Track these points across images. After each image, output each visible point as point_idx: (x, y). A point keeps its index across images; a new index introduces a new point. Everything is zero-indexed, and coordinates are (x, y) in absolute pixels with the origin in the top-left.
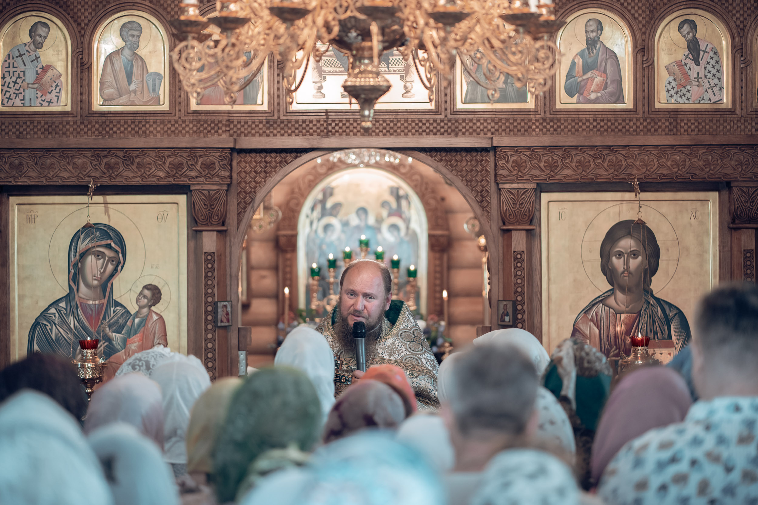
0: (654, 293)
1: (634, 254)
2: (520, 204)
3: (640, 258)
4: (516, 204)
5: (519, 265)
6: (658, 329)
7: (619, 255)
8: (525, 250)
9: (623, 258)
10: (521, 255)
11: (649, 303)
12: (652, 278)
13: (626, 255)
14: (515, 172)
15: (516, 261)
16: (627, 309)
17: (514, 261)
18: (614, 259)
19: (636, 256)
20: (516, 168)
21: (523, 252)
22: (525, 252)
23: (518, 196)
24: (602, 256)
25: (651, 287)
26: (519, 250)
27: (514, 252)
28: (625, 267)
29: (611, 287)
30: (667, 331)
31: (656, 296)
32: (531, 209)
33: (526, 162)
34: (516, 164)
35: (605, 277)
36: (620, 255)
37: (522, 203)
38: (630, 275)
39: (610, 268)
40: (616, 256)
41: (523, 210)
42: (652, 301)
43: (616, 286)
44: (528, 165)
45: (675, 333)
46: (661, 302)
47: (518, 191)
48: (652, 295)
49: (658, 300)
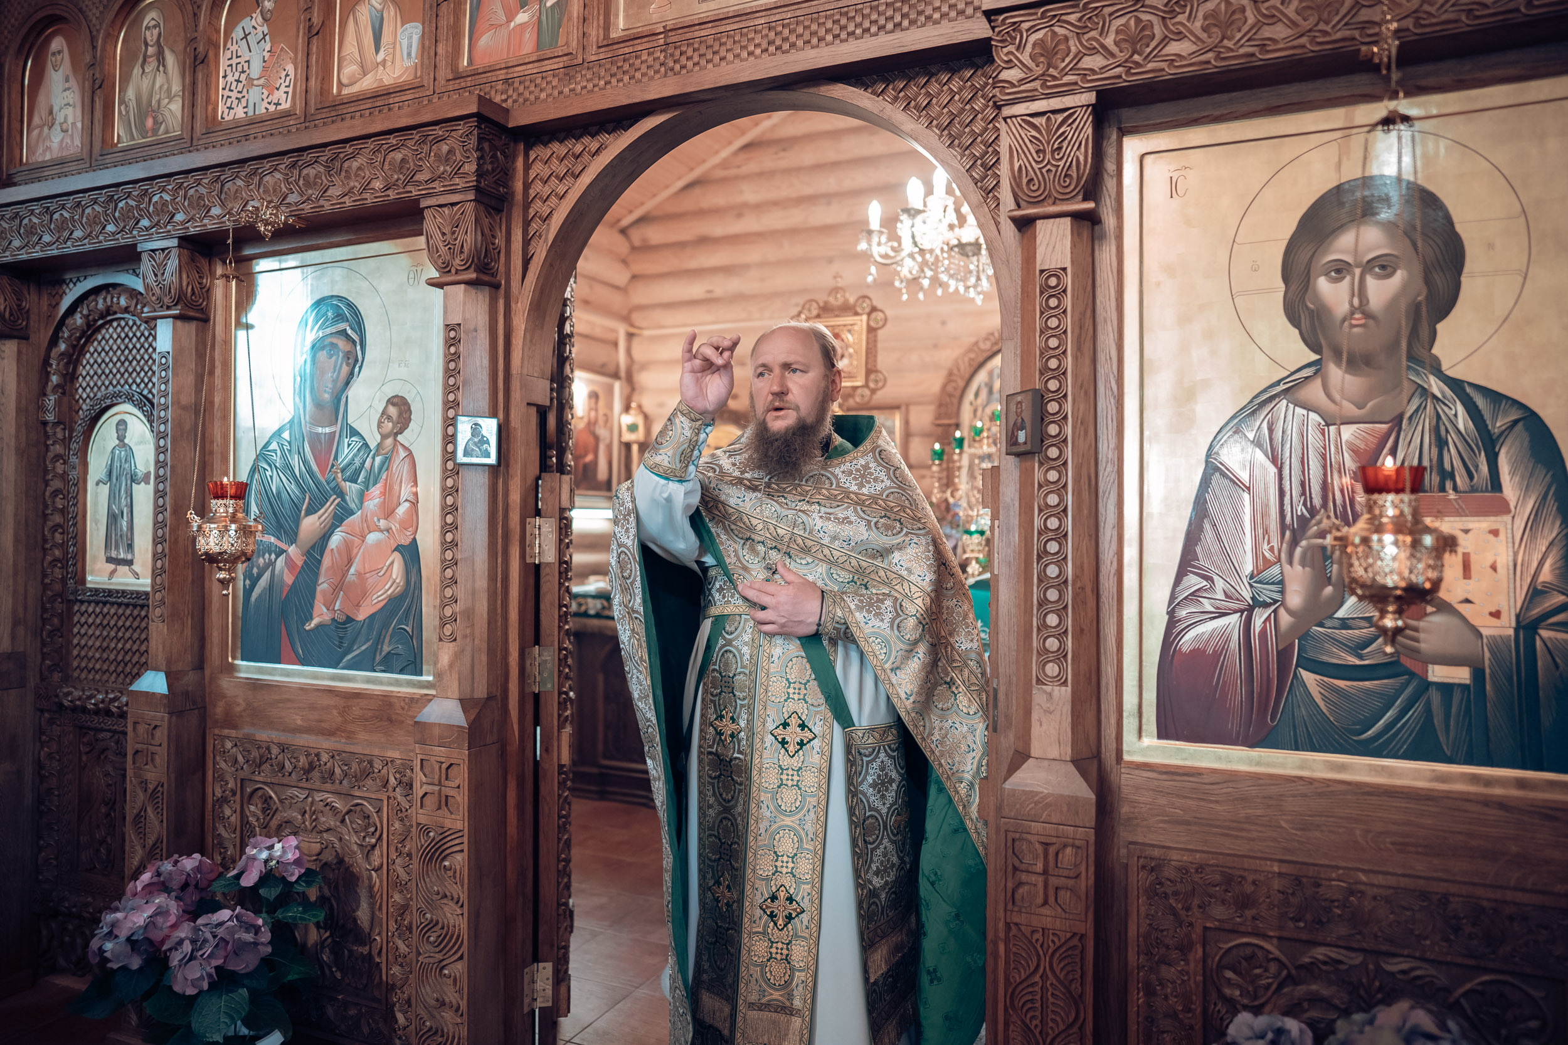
0: (1444, 367)
1: (1384, 266)
2: (1053, 152)
3: (1399, 276)
4: (1044, 151)
5: (1053, 302)
6: (1457, 463)
7: (1338, 271)
8: (1068, 265)
9: (1348, 279)
10: (1058, 278)
11: (1425, 392)
12: (1439, 326)
13: (1358, 271)
14: (1039, 71)
15: (1046, 295)
16: (1362, 412)
17: (1042, 293)
18: (1323, 284)
19: (1389, 270)
20: (1042, 59)
21: (1064, 269)
22: (1069, 271)
23: (1049, 131)
24: (1286, 276)
25: (1436, 351)
26: (1053, 266)
27: (1042, 271)
28: (1356, 301)
29: (1314, 357)
30: (1484, 468)
31: (1449, 373)
32: (1082, 158)
33: (1067, 39)
34: (1043, 48)
35: (1297, 331)
36: (1340, 270)
37: (1060, 148)
38: (1371, 322)
39: (1311, 306)
40: (1327, 274)
41: (1061, 163)
42: (1435, 386)
43: (1325, 350)
44: (1073, 49)
45: (1513, 474)
46: (1468, 390)
47: (1049, 119)
48: (1438, 371)
49: (1456, 385)
